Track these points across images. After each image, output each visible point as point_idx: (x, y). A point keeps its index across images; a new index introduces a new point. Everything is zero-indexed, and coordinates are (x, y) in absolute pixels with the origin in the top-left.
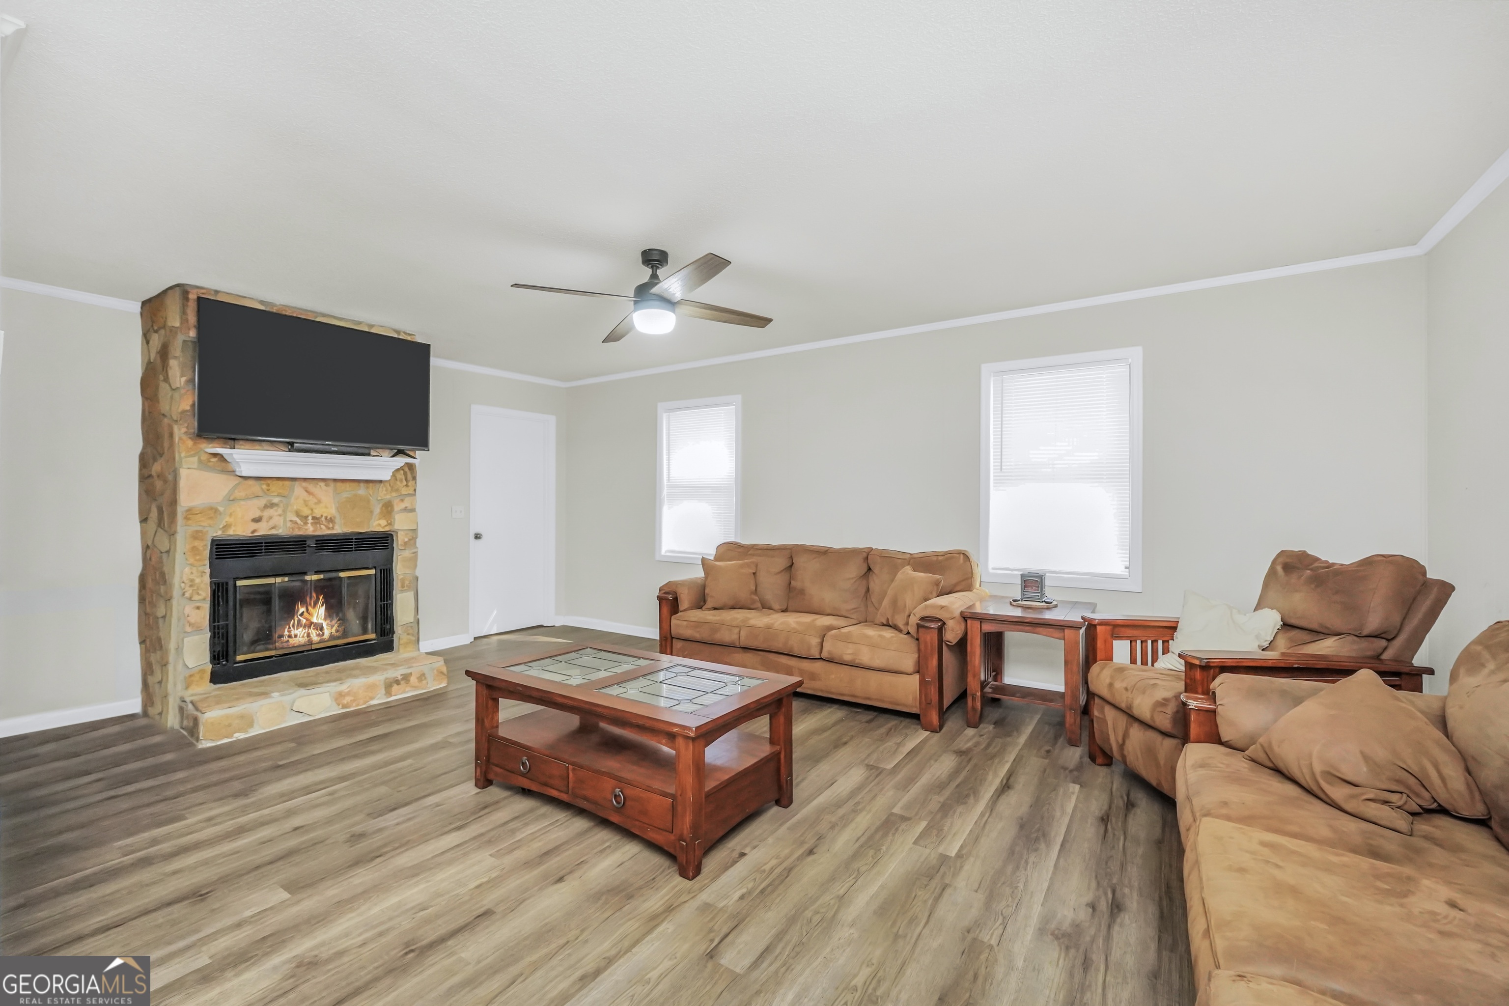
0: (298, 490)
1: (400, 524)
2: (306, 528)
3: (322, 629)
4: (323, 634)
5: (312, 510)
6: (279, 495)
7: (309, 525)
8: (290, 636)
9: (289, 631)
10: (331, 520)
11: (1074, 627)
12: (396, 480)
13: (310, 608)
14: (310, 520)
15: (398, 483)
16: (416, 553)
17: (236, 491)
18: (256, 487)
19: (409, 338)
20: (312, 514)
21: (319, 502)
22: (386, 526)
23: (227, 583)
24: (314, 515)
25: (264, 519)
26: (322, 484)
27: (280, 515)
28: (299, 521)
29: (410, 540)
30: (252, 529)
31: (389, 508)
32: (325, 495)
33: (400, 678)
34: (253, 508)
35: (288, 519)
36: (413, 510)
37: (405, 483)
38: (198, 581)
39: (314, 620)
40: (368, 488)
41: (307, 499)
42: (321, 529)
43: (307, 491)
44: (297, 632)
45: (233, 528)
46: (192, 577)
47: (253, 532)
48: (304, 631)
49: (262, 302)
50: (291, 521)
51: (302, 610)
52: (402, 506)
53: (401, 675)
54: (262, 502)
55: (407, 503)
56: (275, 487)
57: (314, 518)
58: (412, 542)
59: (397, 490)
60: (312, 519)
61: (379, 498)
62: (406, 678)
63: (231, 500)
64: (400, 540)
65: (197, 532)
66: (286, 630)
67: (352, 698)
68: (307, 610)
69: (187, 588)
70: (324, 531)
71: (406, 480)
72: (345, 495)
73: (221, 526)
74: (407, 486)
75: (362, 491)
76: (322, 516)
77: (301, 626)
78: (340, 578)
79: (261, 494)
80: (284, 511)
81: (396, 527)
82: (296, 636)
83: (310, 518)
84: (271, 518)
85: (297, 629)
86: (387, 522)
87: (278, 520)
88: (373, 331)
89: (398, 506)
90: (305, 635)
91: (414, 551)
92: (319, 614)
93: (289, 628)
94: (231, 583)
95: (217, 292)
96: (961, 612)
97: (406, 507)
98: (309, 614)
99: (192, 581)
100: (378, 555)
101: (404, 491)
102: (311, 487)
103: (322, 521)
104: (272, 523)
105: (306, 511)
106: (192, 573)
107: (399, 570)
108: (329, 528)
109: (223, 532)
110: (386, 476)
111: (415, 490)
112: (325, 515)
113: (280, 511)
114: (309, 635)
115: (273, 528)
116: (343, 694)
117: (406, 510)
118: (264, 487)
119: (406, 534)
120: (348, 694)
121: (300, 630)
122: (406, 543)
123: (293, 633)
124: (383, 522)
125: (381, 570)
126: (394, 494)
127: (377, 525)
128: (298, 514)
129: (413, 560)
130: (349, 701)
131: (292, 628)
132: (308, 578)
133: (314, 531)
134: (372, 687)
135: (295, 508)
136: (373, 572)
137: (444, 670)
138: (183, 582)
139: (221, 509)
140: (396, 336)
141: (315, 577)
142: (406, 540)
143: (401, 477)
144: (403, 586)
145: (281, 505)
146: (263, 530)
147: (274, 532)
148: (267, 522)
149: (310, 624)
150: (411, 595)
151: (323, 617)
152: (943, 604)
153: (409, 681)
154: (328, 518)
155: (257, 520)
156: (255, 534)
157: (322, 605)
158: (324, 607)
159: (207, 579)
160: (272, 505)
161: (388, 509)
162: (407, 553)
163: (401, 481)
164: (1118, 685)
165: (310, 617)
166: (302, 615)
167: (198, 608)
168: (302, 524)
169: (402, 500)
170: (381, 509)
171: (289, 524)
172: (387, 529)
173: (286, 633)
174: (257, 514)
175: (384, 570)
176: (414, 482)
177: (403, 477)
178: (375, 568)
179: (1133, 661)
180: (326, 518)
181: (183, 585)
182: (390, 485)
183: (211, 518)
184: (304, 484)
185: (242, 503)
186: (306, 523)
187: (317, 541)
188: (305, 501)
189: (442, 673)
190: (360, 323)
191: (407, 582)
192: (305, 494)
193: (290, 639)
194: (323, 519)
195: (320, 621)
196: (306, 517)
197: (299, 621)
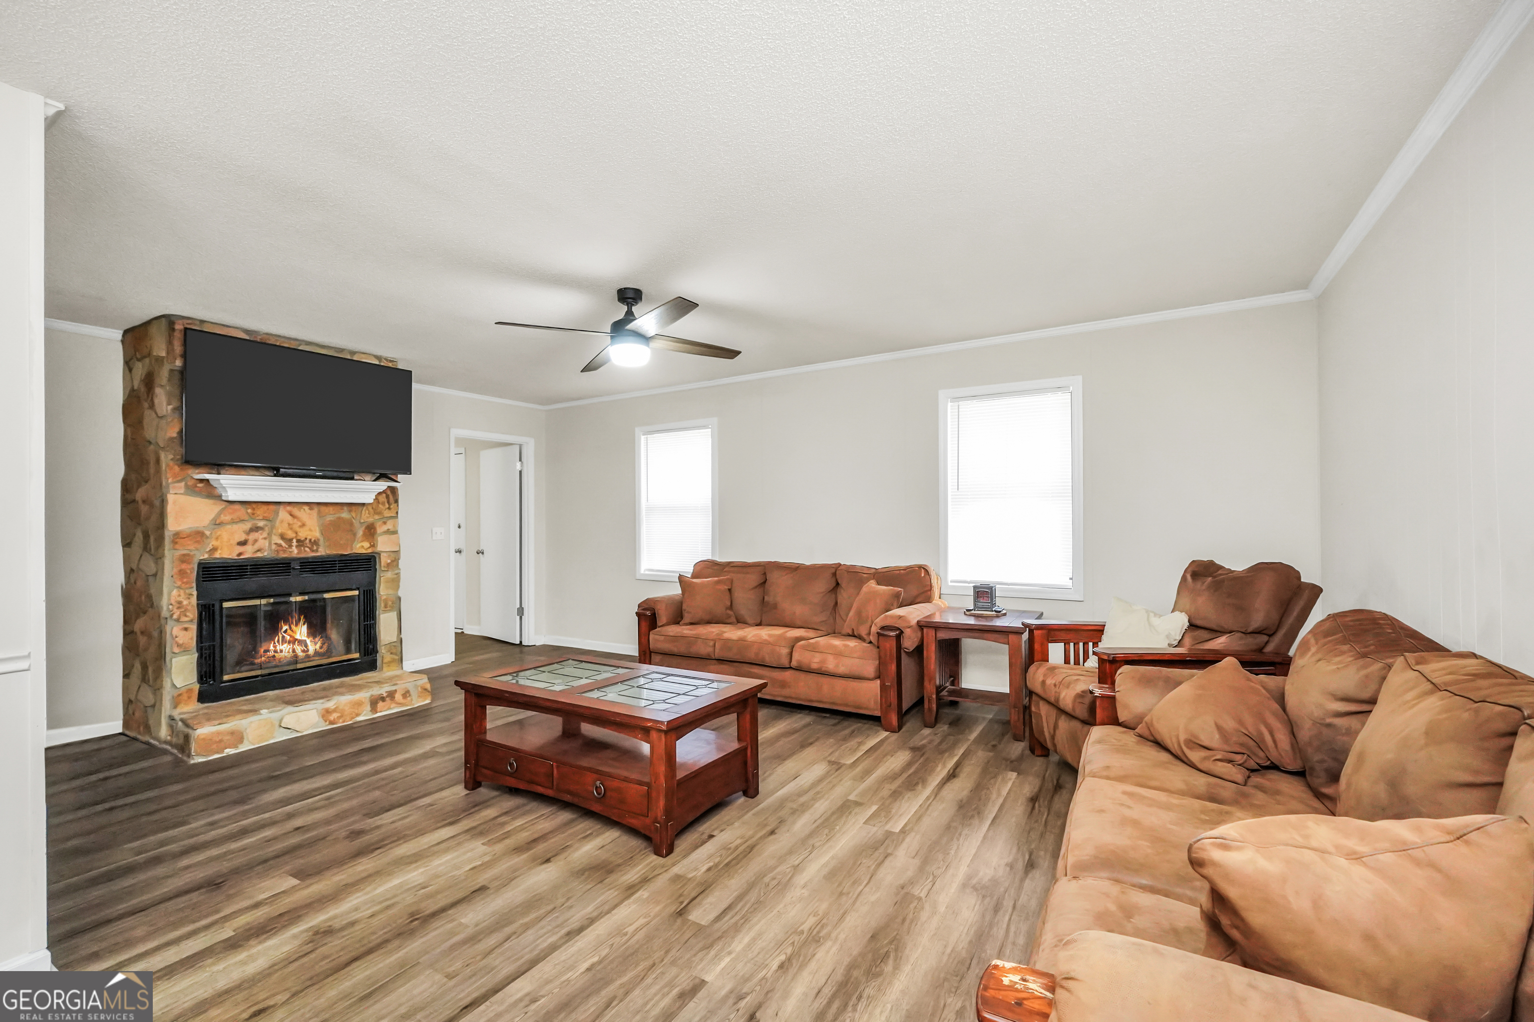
0: (283, 514)
1: (383, 545)
2: (291, 550)
3: (306, 646)
4: (308, 651)
5: (296, 533)
6: (265, 519)
7: (294, 548)
8: (276, 652)
9: (274, 647)
10: (315, 543)
11: (1018, 632)
12: (379, 502)
13: (293, 626)
14: (295, 543)
15: (380, 506)
16: (398, 574)
17: (222, 516)
18: (241, 511)
19: (390, 365)
20: (296, 537)
21: (303, 525)
22: (369, 548)
23: (213, 605)
24: (299, 538)
25: (250, 542)
26: (306, 508)
27: (265, 538)
28: (284, 544)
29: (392, 561)
30: (237, 552)
31: (372, 531)
32: (310, 518)
33: (385, 695)
34: (238, 532)
35: (273, 542)
36: (395, 532)
37: (387, 506)
38: (185, 603)
39: (298, 636)
40: (350, 511)
41: (291, 522)
42: (305, 551)
43: (291, 515)
44: (282, 647)
45: (219, 551)
46: (180, 599)
47: (240, 554)
48: (289, 647)
49: (247, 331)
50: (276, 544)
51: (286, 627)
52: (385, 528)
53: (386, 692)
54: (248, 526)
55: (389, 526)
56: (261, 511)
57: (298, 541)
58: (395, 563)
59: (379, 513)
60: (297, 542)
61: (362, 521)
62: (391, 695)
63: (217, 524)
64: (384, 560)
65: (184, 555)
66: (271, 645)
67: (339, 715)
68: (290, 628)
69: (175, 610)
70: (308, 553)
71: (388, 502)
72: (329, 518)
73: (208, 550)
74: (389, 508)
75: (345, 515)
76: (306, 539)
77: (286, 642)
78: (324, 599)
79: (246, 517)
80: (268, 534)
81: (380, 548)
82: (281, 651)
83: (294, 541)
84: (256, 541)
85: (282, 645)
86: (370, 544)
87: (263, 543)
88: (355, 358)
89: (380, 529)
90: (290, 651)
91: (396, 572)
92: (302, 630)
93: (274, 643)
94: (217, 607)
95: (202, 322)
96: (918, 622)
97: (388, 530)
98: (292, 631)
99: (180, 603)
100: (360, 576)
101: (387, 514)
102: (295, 511)
103: (306, 544)
104: (257, 546)
105: (290, 534)
106: (179, 596)
107: (383, 591)
108: (313, 551)
109: (210, 555)
110: (369, 498)
111: (397, 513)
112: (309, 537)
113: (265, 535)
114: (294, 651)
115: (258, 551)
116: (330, 710)
117: (388, 532)
118: (249, 511)
119: (389, 556)
120: (335, 711)
121: (285, 645)
122: (388, 565)
123: (278, 648)
124: (366, 544)
125: (364, 591)
126: (377, 517)
127: (361, 547)
128: (282, 537)
129: (395, 582)
130: (336, 717)
131: (277, 644)
132: (293, 599)
133: (298, 553)
134: (359, 704)
135: (280, 531)
136: (356, 593)
137: (428, 686)
138: (171, 604)
139: (208, 533)
140: (377, 362)
141: (299, 599)
142: (389, 561)
143: (383, 500)
144: (386, 607)
145: (266, 528)
146: (249, 552)
147: (259, 555)
148: (253, 545)
149: (294, 641)
150: (394, 615)
151: (306, 634)
152: (902, 614)
153: (395, 698)
154: (312, 541)
155: (243, 543)
156: (242, 557)
157: (305, 623)
158: (306, 625)
159: (194, 600)
160: (256, 529)
161: (371, 531)
162: (389, 575)
163: (383, 504)
164: (1049, 682)
165: (293, 634)
166: (285, 632)
167: (186, 629)
168: (287, 546)
169: (385, 523)
170: (364, 532)
171: (274, 547)
172: (370, 551)
173: (271, 648)
174: (243, 537)
175: (370, 590)
176: (396, 504)
177: (386, 500)
178: (358, 589)
179: (1067, 661)
180: (310, 540)
181: (171, 607)
182: (373, 508)
183: (198, 542)
184: (289, 508)
185: (229, 527)
186: (291, 546)
187: (301, 563)
188: (289, 524)
189: (426, 689)
190: (342, 350)
191: (390, 603)
192: (290, 518)
193: (276, 655)
194: (308, 541)
195: (304, 637)
196: (291, 540)
197: (283, 637)
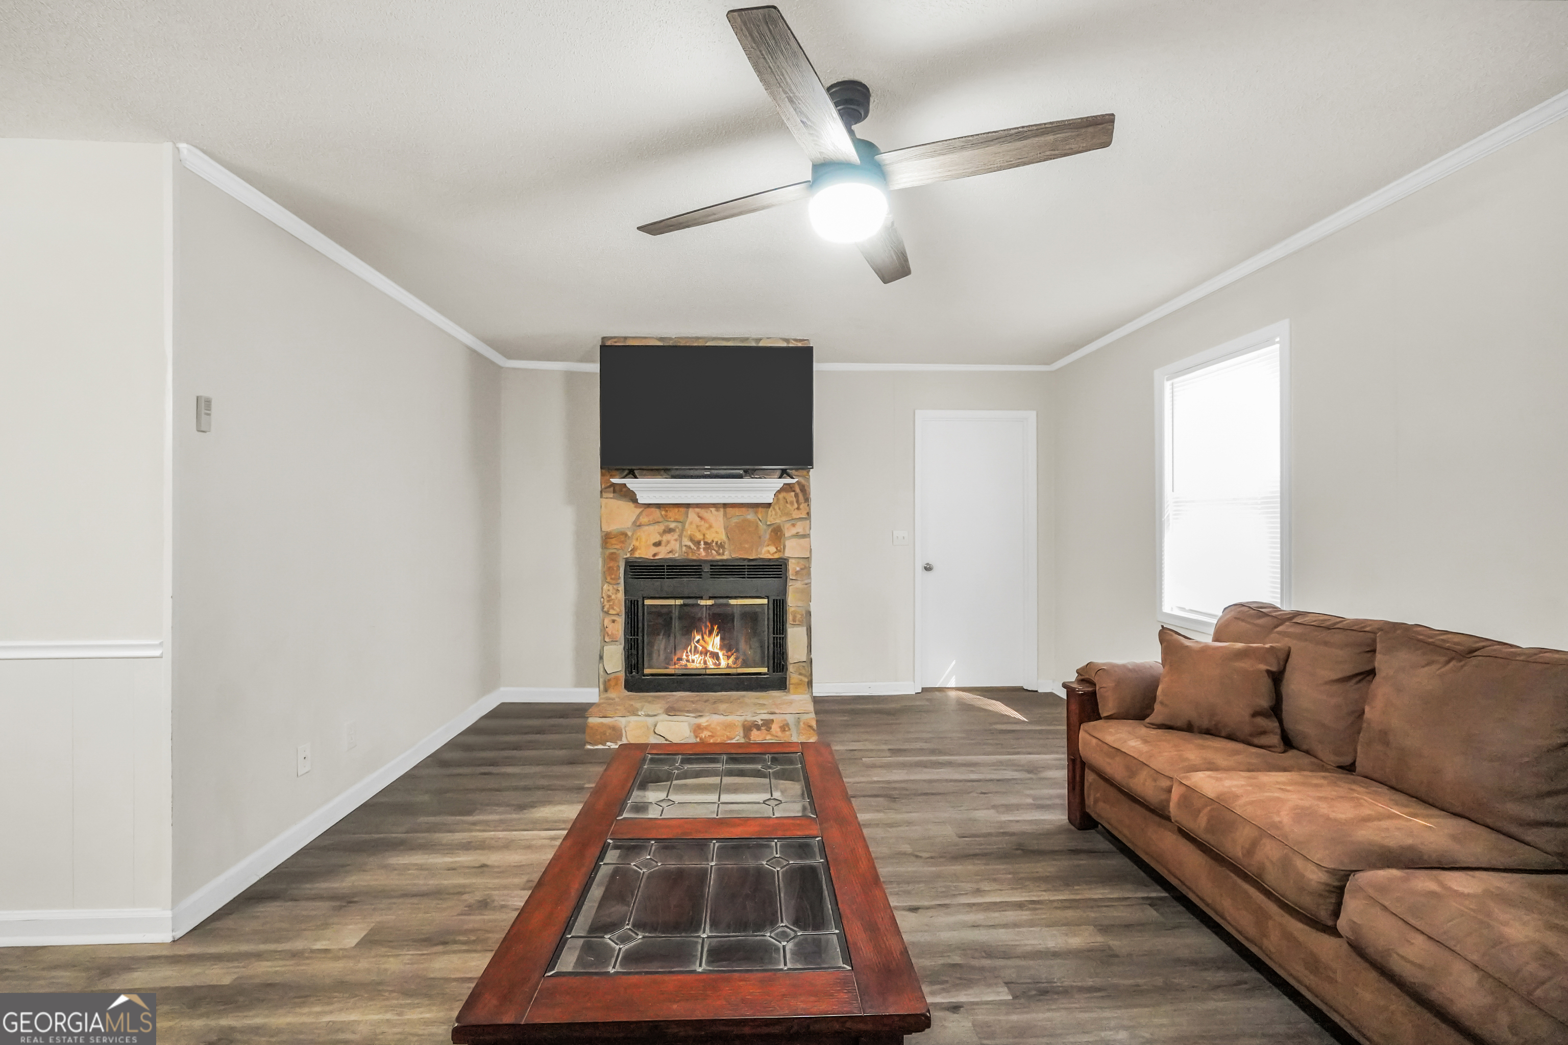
0: (692, 514)
1: (792, 550)
2: (699, 553)
3: (718, 658)
4: (720, 664)
5: (704, 535)
6: (676, 521)
7: (702, 550)
8: (688, 661)
9: (687, 656)
10: (721, 546)
12: (787, 502)
13: (705, 636)
14: (702, 546)
15: (788, 506)
16: (809, 584)
17: (641, 517)
18: (657, 513)
19: (800, 345)
20: (704, 539)
21: (711, 527)
22: (776, 552)
23: (638, 601)
24: (706, 540)
25: (663, 543)
26: (713, 510)
27: (676, 540)
28: (692, 546)
29: (802, 569)
30: (653, 553)
31: (779, 533)
32: (717, 519)
33: (760, 723)
34: (651, 534)
35: (683, 544)
36: (806, 536)
37: (796, 506)
38: (613, 597)
39: (710, 648)
40: (756, 513)
41: (699, 524)
42: (712, 554)
43: (699, 517)
44: (694, 657)
45: (638, 551)
46: (610, 593)
47: (655, 555)
48: (701, 658)
49: (661, 339)
50: (686, 546)
51: (698, 637)
52: (794, 531)
53: (762, 720)
54: (661, 527)
55: (799, 528)
56: (673, 513)
57: (706, 543)
58: (804, 572)
59: (788, 514)
60: (704, 544)
61: (769, 523)
62: (768, 724)
63: (637, 525)
64: (793, 567)
65: (612, 553)
66: (685, 654)
67: (710, 734)
68: (703, 638)
69: (605, 603)
70: (715, 556)
71: (797, 502)
72: (735, 520)
73: (629, 550)
74: (798, 508)
75: (750, 516)
76: (713, 541)
77: (698, 653)
78: (730, 605)
79: (661, 520)
80: (679, 536)
81: (787, 554)
82: (693, 661)
83: (702, 543)
84: (668, 542)
85: (694, 655)
86: (777, 548)
87: (675, 545)
88: (761, 344)
89: (789, 532)
90: (702, 662)
91: (806, 581)
92: (714, 642)
93: (687, 652)
94: (640, 603)
95: (626, 338)
97: (798, 533)
98: (705, 641)
99: (609, 596)
100: (771, 584)
101: (796, 514)
102: (702, 512)
103: (713, 546)
104: (669, 548)
105: (699, 536)
106: (609, 590)
107: (793, 602)
108: (719, 554)
109: (631, 554)
110: (769, 498)
111: (808, 514)
112: (715, 540)
113: (676, 536)
114: (705, 662)
115: (670, 552)
116: (702, 727)
117: (797, 536)
118: (663, 513)
119: (798, 563)
120: (706, 728)
121: (697, 656)
122: (797, 573)
123: (690, 658)
124: (772, 549)
125: (774, 600)
126: (784, 519)
127: (767, 552)
128: (691, 540)
129: (806, 593)
130: (707, 735)
131: (689, 654)
132: (702, 602)
133: (706, 556)
134: (729, 726)
135: (689, 533)
136: (765, 601)
137: (814, 724)
138: (603, 598)
139: (630, 534)
140: (785, 345)
141: (710, 602)
142: (798, 569)
143: (791, 499)
144: (794, 620)
145: (677, 530)
146: (663, 553)
147: (671, 556)
148: (666, 546)
149: (705, 652)
150: (803, 630)
151: (719, 647)
153: (771, 728)
154: (719, 542)
155: (658, 544)
156: (656, 558)
157: (717, 635)
158: (719, 637)
159: (621, 596)
160: (669, 531)
161: (777, 534)
162: (799, 585)
163: (792, 503)
165: (706, 645)
166: (698, 641)
167: (614, 621)
168: (695, 549)
169: (794, 525)
170: (770, 535)
171: (684, 549)
172: (776, 556)
173: (684, 657)
174: (657, 538)
175: (777, 600)
176: (806, 504)
177: (794, 500)
178: (768, 597)
180: (717, 543)
181: (602, 599)
182: (779, 509)
183: (623, 542)
184: (697, 510)
185: (646, 528)
186: (698, 548)
187: (711, 566)
188: (697, 526)
189: (810, 727)
190: (747, 339)
191: (799, 616)
192: (698, 519)
193: (688, 664)
194: (714, 544)
195: (716, 650)
196: (699, 543)
197: (696, 647)
